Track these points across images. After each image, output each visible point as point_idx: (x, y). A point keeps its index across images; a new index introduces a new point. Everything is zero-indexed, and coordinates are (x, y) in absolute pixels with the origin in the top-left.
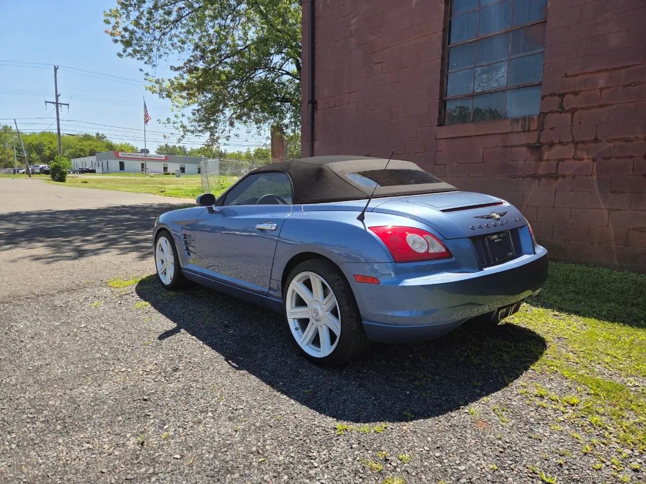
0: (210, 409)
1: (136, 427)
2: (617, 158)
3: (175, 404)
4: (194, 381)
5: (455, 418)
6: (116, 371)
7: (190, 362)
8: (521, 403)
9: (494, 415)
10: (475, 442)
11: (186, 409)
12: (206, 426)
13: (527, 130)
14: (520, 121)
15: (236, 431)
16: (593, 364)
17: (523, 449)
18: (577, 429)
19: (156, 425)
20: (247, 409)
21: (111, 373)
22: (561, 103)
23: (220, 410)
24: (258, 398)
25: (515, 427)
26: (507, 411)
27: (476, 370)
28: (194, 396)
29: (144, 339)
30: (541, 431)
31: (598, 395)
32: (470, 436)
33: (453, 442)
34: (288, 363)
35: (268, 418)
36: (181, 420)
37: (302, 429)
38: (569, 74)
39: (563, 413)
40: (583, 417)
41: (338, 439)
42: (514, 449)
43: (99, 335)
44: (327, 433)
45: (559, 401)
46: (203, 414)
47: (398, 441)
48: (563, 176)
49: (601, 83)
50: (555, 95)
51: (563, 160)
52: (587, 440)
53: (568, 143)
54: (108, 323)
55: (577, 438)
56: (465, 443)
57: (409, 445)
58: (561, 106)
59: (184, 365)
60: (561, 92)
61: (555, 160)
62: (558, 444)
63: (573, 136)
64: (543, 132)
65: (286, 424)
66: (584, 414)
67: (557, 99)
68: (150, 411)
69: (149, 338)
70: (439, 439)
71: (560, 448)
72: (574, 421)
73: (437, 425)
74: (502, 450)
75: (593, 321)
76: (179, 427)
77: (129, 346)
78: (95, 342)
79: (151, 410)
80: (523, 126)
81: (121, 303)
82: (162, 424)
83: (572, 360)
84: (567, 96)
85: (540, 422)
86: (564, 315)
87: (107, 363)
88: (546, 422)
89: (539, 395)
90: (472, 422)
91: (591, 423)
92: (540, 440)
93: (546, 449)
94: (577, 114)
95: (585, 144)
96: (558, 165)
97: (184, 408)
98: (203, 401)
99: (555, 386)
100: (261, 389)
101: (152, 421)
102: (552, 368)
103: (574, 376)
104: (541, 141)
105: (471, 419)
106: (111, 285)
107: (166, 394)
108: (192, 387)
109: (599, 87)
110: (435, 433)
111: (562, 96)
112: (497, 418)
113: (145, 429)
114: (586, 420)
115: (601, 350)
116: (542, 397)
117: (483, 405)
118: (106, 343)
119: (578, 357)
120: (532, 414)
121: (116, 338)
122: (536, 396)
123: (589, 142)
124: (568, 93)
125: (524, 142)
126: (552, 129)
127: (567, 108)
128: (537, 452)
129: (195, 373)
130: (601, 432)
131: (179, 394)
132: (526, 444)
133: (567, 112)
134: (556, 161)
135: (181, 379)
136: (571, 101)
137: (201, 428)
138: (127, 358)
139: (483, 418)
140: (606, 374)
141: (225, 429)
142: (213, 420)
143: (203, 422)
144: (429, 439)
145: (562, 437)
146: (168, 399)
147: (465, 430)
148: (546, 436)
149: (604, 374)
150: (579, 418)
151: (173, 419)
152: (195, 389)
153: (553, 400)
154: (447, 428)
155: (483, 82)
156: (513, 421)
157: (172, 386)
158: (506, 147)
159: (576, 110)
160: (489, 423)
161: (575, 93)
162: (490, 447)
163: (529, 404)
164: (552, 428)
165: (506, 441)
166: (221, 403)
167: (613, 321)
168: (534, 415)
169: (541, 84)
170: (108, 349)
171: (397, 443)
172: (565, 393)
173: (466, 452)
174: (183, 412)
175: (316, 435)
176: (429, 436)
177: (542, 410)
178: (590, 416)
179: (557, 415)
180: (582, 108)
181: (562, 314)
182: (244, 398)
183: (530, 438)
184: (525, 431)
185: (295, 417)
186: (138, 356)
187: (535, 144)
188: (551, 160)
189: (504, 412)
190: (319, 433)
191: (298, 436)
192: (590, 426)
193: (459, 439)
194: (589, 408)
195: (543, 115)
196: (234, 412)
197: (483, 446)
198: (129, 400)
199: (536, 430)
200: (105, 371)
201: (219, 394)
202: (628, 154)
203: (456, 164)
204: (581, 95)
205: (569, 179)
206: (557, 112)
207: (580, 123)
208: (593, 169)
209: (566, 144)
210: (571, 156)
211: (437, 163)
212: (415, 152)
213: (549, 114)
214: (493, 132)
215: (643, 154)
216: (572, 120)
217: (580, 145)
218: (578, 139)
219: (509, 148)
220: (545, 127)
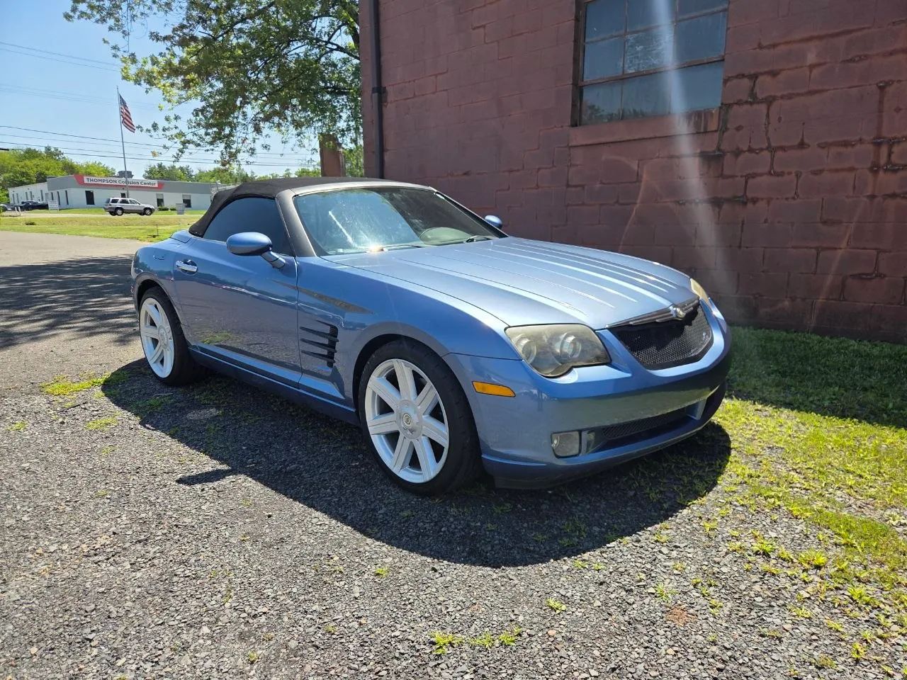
0: (206, 619)
1: (64, 667)
2: (831, 171)
3: (141, 613)
4: (180, 564)
5: (634, 606)
6: (40, 551)
7: (176, 526)
8: (735, 569)
9: (698, 595)
10: (674, 653)
11: (160, 622)
12: (197, 655)
13: (702, 131)
14: (693, 117)
15: (252, 663)
16: (831, 490)
17: (755, 661)
18: (834, 611)
19: (102, 659)
20: (275, 613)
21: (31, 556)
22: (752, 90)
23: (224, 619)
24: (295, 590)
25: (733, 616)
26: (715, 586)
27: (655, 511)
28: (177, 594)
29: (98, 486)
30: (778, 621)
31: (852, 545)
32: (664, 640)
33: (637, 656)
34: (349, 517)
35: (312, 629)
36: (150, 647)
37: (372, 648)
38: (765, 43)
39: (806, 583)
40: (837, 588)
41: (439, 664)
42: (741, 661)
43: (18, 483)
44: (418, 654)
45: (795, 560)
46: (193, 629)
47: (543, 659)
48: (754, 201)
49: (811, 58)
50: (743, 76)
51: (754, 176)
52: (853, 632)
53: (762, 150)
54: (35, 460)
55: (838, 631)
56: (658, 655)
57: (564, 667)
58: (752, 93)
59: (165, 531)
60: (752, 72)
61: (741, 176)
62: (810, 644)
63: (768, 139)
64: (726, 134)
65: (343, 640)
66: (839, 583)
67: (746, 83)
68: (93, 631)
69: (107, 483)
70: (612, 650)
71: (815, 653)
72: (826, 597)
73: (606, 623)
74: (721, 666)
75: (813, 417)
76: (146, 661)
77: (69, 501)
78: (8, 497)
79: (95, 628)
80: (697, 125)
81: (63, 423)
82: (113, 656)
83: (798, 485)
84: (761, 78)
85: (773, 604)
86: (770, 409)
87: (25, 537)
88: (781, 602)
89: (761, 552)
90: (663, 612)
91: (852, 599)
92: (780, 639)
93: (792, 656)
94: (775, 107)
95: (785, 151)
96: (746, 182)
97: (157, 619)
98: (195, 603)
99: (783, 532)
100: (302, 571)
101: (95, 651)
102: (773, 500)
103: (808, 514)
104: (724, 147)
105: (661, 606)
106: (49, 390)
107: (126, 593)
108: (176, 575)
109: (808, 64)
110: (605, 639)
111: (754, 77)
112: (702, 601)
113: (80, 670)
114: (843, 594)
115: (837, 465)
116: (766, 554)
117: (677, 578)
118: (27, 498)
119: (805, 478)
120: (757, 587)
121: (47, 487)
122: (757, 553)
123: (792, 147)
124: (762, 74)
125: (698, 150)
126: (739, 128)
127: (760, 96)
128: (779, 665)
129: (184, 547)
130: (872, 615)
131: (150, 592)
132: (757, 649)
133: (761, 102)
134: (743, 178)
135: (156, 562)
136: (766, 86)
137: (186, 660)
138: (61, 525)
139: (679, 602)
140: (854, 506)
141: (232, 659)
142: (209, 642)
143: (192, 648)
144: (597, 653)
145: (813, 630)
146: (129, 604)
147: (654, 628)
148: (787, 631)
149: (850, 506)
150: (832, 590)
151: (135, 645)
152: (182, 579)
153: (784, 560)
154: (623, 628)
155: (638, 57)
156: (729, 605)
157: (139, 575)
158: (672, 157)
159: (774, 98)
160: (691, 611)
161: (774, 74)
162: (699, 661)
163: (747, 570)
164: (794, 614)
165: (724, 646)
166: (227, 605)
167: (843, 416)
168: (760, 590)
169: (723, 60)
170: (31, 509)
171: (541, 666)
172: (800, 545)
173: (661, 675)
174: (156, 629)
175: (398, 659)
176: (594, 646)
177: (772, 580)
178: (848, 586)
179: (795, 587)
180: (782, 97)
181: (767, 408)
182: (269, 592)
183: (762, 636)
184: (751, 623)
185: (361, 624)
186: (83, 520)
187: (714, 152)
188: (737, 176)
189: (712, 589)
190: (403, 654)
191: (365, 664)
192: (851, 604)
193: (646, 648)
194: (842, 570)
195: (725, 107)
196: (251, 621)
197: (688, 660)
198: (56, 610)
199: (769, 620)
200: (18, 552)
201: (224, 586)
202: (847, 165)
203: (598, 186)
204: (781, 77)
205: (762, 204)
206: (747, 102)
207: (780, 119)
208: (797, 188)
209: (757, 151)
210: (766, 169)
211: (570, 183)
212: (537, 167)
213: (735, 107)
214: (652, 135)
215: (869, 165)
216: (768, 115)
217: (779, 154)
218: (776, 143)
219: (675, 160)
220: (730, 126)
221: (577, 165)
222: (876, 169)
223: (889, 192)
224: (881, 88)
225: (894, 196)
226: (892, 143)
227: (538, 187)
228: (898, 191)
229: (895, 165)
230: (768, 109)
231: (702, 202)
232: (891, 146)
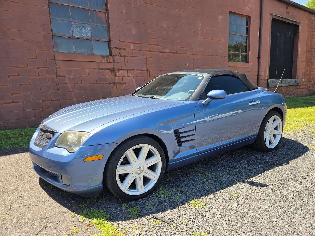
2: (140, 76)
13: (108, 62)
14: (105, 57)
22: (120, 53)
38: (121, 41)
48: (125, 83)
49: (132, 48)
50: (117, 48)
51: (124, 76)
63: (126, 67)
64: (115, 64)
67: (118, 50)
80: (107, 60)
94: (126, 58)
96: (122, 78)
104: (115, 67)
111: (120, 49)
123: (131, 70)
124: (122, 49)
125: (108, 68)
126: (118, 63)
127: (122, 55)
133: (122, 57)
134: (121, 77)
136: (123, 52)
155: (78, 32)
158: (99, 69)
159: (125, 56)
161: (124, 50)
180: (127, 56)
187: (112, 69)
195: (113, 56)
202: (143, 75)
203: (72, 77)
204: (126, 50)
205: (127, 84)
206: (119, 56)
207: (128, 62)
208: (134, 80)
209: (124, 70)
210: (126, 75)
211: (58, 75)
212: (37, 67)
213: (116, 56)
214: (92, 61)
215: (146, 76)
217: (129, 71)
218: (127, 69)
219: (101, 70)
220: (115, 62)
221: (60, 68)
222: (148, 77)
224: (146, 58)
226: (150, 71)
227: (39, 75)
229: (151, 76)
230: (124, 59)
231: (111, 83)
232: (149, 71)
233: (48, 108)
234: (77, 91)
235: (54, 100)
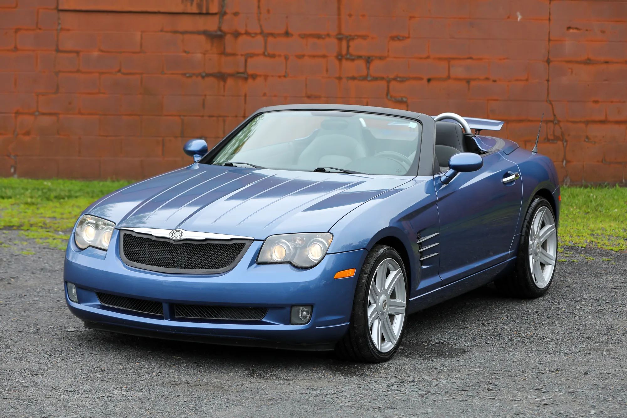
2: (310, 56)
13: (204, 11)
48: (254, 77)
51: (252, 55)
53: (256, 34)
61: (242, 55)
63: (261, 26)
64: (225, 17)
80: (199, 6)
95: (275, 37)
96: (246, 61)
104: (225, 28)
123: (279, 35)
125: (202, 29)
126: (236, 14)
134: (243, 59)
158: (175, 32)
187: (216, 32)
188: (237, 55)
202: (320, 53)
203: (96, 54)
205: (260, 80)
207: (268, 11)
208: (286, 68)
209: (253, 35)
210: (261, 51)
211: (61, 48)
212: (15, 27)
214: (156, 10)
215: (335, 54)
216: (259, 7)
217: (270, 39)
218: (267, 30)
219: (180, 36)
220: (228, 11)
221: (68, 30)
222: (340, 57)
223: (351, 75)
225: (353, 78)
226: (350, 39)
227: (16, 49)
228: (356, 75)
229: (351, 55)
230: (259, 2)
231: (208, 75)
232: (348, 41)
233: (28, 133)
234: (104, 93)
235: (44, 114)
